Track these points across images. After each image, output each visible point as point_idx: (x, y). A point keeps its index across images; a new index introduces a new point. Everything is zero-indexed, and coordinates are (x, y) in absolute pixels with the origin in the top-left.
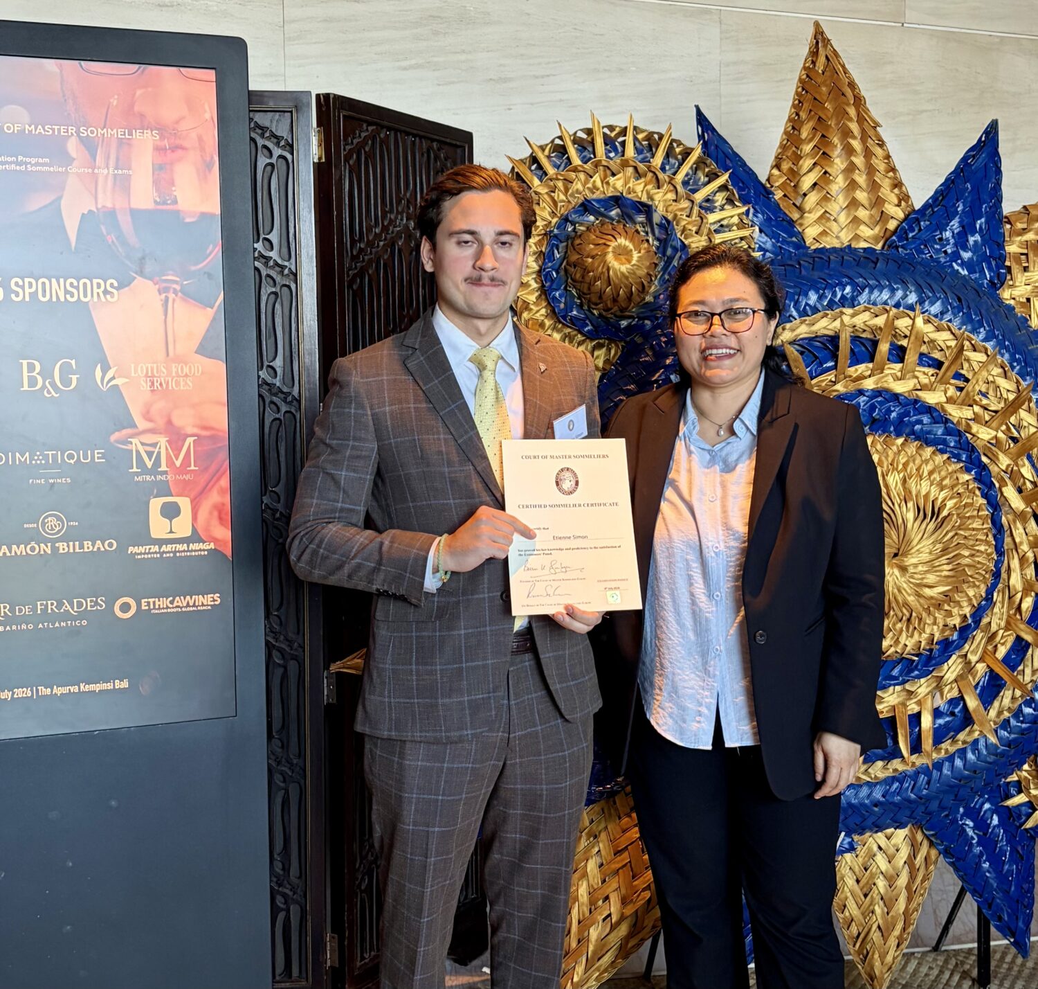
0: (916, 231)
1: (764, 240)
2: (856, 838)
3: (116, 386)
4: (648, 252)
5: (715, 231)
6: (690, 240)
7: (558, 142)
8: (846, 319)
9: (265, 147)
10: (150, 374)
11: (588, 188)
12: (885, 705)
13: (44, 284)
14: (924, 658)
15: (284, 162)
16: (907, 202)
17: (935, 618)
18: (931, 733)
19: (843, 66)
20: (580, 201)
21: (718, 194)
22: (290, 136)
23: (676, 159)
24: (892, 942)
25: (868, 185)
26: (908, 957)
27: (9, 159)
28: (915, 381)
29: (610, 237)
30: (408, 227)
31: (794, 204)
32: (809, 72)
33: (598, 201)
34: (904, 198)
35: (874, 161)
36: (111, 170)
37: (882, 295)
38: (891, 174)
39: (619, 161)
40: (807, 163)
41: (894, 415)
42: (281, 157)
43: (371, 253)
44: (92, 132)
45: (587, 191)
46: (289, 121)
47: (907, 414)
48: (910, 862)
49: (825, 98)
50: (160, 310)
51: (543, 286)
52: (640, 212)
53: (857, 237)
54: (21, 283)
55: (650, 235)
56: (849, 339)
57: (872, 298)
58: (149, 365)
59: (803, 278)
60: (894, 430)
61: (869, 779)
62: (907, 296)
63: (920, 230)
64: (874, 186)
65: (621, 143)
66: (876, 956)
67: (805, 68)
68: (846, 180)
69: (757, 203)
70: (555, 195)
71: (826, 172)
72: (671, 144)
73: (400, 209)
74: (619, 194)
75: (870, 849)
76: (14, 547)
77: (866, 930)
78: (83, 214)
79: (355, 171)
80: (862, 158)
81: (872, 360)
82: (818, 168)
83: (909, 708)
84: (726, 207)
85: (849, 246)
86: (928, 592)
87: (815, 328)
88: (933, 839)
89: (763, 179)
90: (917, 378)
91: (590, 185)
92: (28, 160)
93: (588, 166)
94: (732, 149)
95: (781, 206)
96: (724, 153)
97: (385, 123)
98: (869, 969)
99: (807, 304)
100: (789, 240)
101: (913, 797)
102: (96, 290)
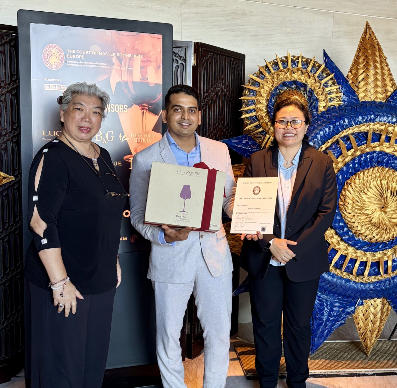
1: (344, 98)
2: (364, 301)
3: (126, 141)
4: (305, 101)
5: (328, 94)
6: (319, 97)
7: (275, 61)
8: (371, 126)
9: (176, 60)
10: (137, 137)
11: (285, 77)
12: (376, 257)
14: (390, 242)
15: (182, 65)
16: (395, 86)
17: (395, 229)
18: (391, 267)
19: (375, 37)
20: (282, 82)
21: (329, 81)
22: (185, 56)
23: (316, 68)
24: (374, 335)
25: (382, 80)
26: (379, 342)
27: (94, 63)
28: (394, 149)
29: (292, 95)
30: (222, 88)
31: (356, 85)
32: (364, 38)
33: (288, 82)
34: (394, 84)
35: (384, 71)
36: (127, 68)
37: (384, 118)
38: (390, 76)
39: (296, 68)
40: (361, 71)
41: (385, 160)
42: (181, 63)
43: (210, 97)
44: (121, 55)
45: (285, 79)
46: (184, 51)
47: (390, 160)
48: (382, 310)
49: (368, 48)
50: (141, 116)
51: (268, 111)
52: (302, 86)
53: (377, 98)
55: (305, 94)
56: (372, 133)
57: (381, 119)
58: (137, 134)
59: (358, 112)
60: (385, 165)
61: (369, 282)
62: (392, 119)
64: (384, 80)
65: (297, 62)
66: (368, 340)
67: (362, 38)
68: (374, 78)
69: (343, 85)
70: (273, 80)
71: (367, 75)
72: (314, 63)
73: (220, 82)
74: (295, 80)
75: (368, 305)
77: (366, 331)
78: (117, 83)
79: (206, 69)
80: (380, 70)
81: (379, 141)
82: (365, 73)
83: (384, 259)
84: (332, 86)
85: (374, 101)
86: (393, 220)
87: (360, 129)
88: (390, 302)
89: (345, 76)
90: (394, 148)
92: (100, 64)
93: (285, 70)
94: (335, 65)
95: (351, 86)
96: (332, 66)
97: (216, 52)
98: (366, 344)
99: (358, 121)
100: (353, 98)
101: (384, 288)
102: (120, 108)
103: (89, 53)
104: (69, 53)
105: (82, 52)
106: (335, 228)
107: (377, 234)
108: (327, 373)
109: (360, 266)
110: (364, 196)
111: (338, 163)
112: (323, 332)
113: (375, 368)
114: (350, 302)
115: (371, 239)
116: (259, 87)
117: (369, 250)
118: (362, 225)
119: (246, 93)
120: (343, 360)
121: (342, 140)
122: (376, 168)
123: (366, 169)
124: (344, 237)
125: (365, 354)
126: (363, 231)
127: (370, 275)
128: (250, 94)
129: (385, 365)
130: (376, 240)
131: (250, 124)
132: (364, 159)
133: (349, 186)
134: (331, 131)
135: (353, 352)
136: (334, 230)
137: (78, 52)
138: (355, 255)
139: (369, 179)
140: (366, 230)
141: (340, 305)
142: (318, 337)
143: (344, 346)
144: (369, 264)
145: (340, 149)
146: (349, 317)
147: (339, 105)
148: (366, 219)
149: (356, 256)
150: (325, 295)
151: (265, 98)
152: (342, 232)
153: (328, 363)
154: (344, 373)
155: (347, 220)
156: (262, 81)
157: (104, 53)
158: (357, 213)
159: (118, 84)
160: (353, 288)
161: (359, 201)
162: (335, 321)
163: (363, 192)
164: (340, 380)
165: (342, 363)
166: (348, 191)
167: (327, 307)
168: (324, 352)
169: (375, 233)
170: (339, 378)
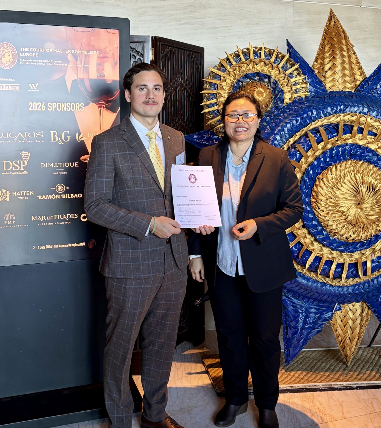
0: (367, 85)
1: (311, 88)
2: (341, 305)
4: (269, 93)
5: (293, 85)
6: (284, 88)
7: (237, 53)
8: (342, 117)
9: (133, 55)
12: (354, 258)
13: (59, 105)
14: (368, 242)
16: (364, 75)
17: (373, 227)
18: (371, 268)
19: (341, 25)
20: (244, 74)
21: (294, 72)
22: (142, 52)
23: (279, 59)
24: (354, 343)
25: (349, 69)
26: (360, 348)
27: (48, 61)
28: (367, 140)
29: (255, 87)
30: (182, 82)
31: (322, 75)
32: (328, 27)
33: (251, 74)
34: (362, 73)
35: (352, 60)
36: (83, 65)
37: (354, 109)
38: (358, 64)
39: (258, 60)
40: (327, 60)
41: (358, 153)
42: (139, 59)
43: (169, 92)
45: (247, 71)
46: (142, 46)
47: (364, 153)
48: (361, 315)
49: (334, 37)
50: (99, 114)
52: (266, 78)
53: (345, 87)
54: (51, 104)
55: (270, 86)
56: (343, 125)
57: (351, 110)
58: (94, 133)
59: (326, 103)
60: (359, 158)
61: (347, 285)
62: (364, 109)
63: (368, 85)
64: (352, 69)
65: (259, 53)
66: (348, 348)
67: (326, 26)
68: (341, 66)
69: (309, 75)
70: (235, 72)
71: (334, 64)
72: (278, 53)
73: (179, 76)
74: (258, 72)
75: (346, 310)
76: (47, 196)
77: (344, 339)
78: (73, 80)
79: (164, 63)
80: (347, 59)
81: (351, 133)
82: (331, 62)
83: (362, 260)
84: (297, 76)
85: (343, 91)
86: (370, 218)
87: (330, 120)
88: (370, 307)
89: (311, 66)
90: (367, 139)
91: (248, 68)
92: (54, 61)
93: (247, 62)
94: (300, 55)
95: (317, 76)
96: (296, 57)
97: (175, 46)
98: (345, 353)
99: (327, 112)
100: (320, 88)
101: (363, 291)
102: (77, 107)
103: (43, 50)
104: (22, 52)
105: (36, 50)
106: (308, 228)
107: (353, 233)
108: (304, 387)
109: (336, 268)
110: (337, 192)
111: (308, 157)
112: (298, 341)
113: (357, 380)
114: (327, 307)
115: (347, 238)
116: (220, 80)
117: (346, 250)
118: (338, 223)
119: (206, 87)
120: (322, 372)
121: (311, 133)
122: (349, 162)
123: (338, 163)
124: (318, 237)
125: (344, 363)
126: (339, 229)
127: (347, 277)
128: (211, 88)
129: (368, 377)
130: (353, 239)
131: (212, 119)
132: (336, 152)
133: (321, 181)
134: (298, 123)
135: (331, 362)
136: (307, 229)
137: (32, 50)
138: (330, 256)
139: (342, 174)
140: (342, 229)
141: (316, 311)
142: (293, 348)
143: (321, 355)
144: (346, 266)
145: (309, 143)
146: (327, 324)
147: (306, 96)
148: (341, 216)
149: (332, 257)
150: (299, 300)
151: (227, 91)
152: (316, 232)
153: (305, 375)
154: (323, 387)
155: (321, 218)
156: (224, 74)
157: (58, 51)
158: (331, 210)
159: (74, 82)
160: (330, 292)
161: (333, 197)
162: (311, 329)
163: (336, 187)
164: (320, 395)
165: (321, 375)
166: (320, 186)
167: (301, 313)
168: (299, 362)
169: (351, 232)
170: (319, 392)
